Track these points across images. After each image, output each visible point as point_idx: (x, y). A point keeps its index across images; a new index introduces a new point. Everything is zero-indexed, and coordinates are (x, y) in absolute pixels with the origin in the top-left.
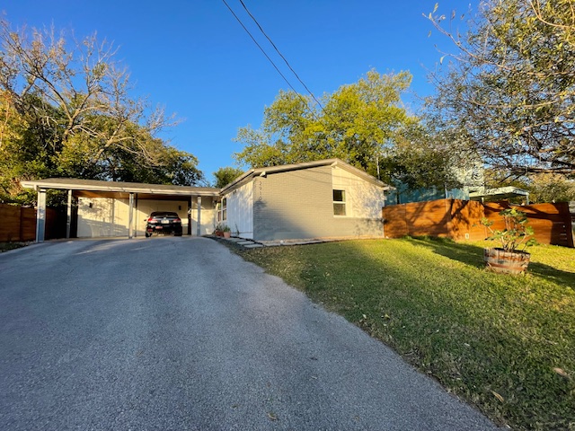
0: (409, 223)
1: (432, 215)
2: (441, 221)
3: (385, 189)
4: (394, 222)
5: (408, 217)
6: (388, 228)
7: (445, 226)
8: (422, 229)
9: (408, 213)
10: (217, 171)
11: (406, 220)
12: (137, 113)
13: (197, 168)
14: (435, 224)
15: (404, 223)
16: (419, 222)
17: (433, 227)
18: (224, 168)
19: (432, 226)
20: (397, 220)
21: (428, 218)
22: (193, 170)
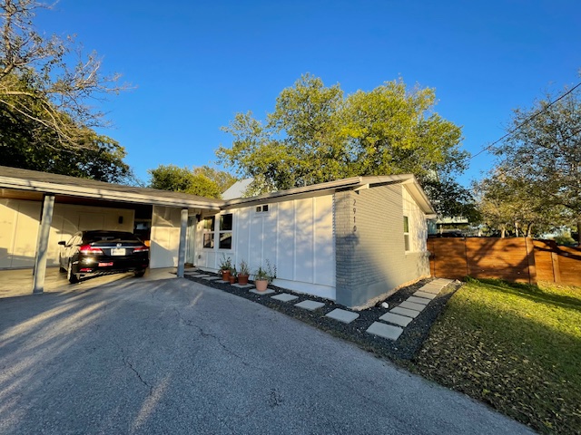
0: (471, 262)
1: (505, 255)
2: (520, 264)
3: (430, 217)
4: (447, 259)
5: (469, 254)
6: (437, 265)
7: (526, 270)
8: (490, 270)
9: (470, 250)
10: (156, 168)
11: (466, 258)
12: (51, 56)
13: (125, 161)
14: (510, 266)
15: (463, 261)
16: (486, 262)
17: (508, 271)
18: (166, 165)
19: (506, 268)
20: (451, 256)
21: (499, 258)
22: (118, 163)
